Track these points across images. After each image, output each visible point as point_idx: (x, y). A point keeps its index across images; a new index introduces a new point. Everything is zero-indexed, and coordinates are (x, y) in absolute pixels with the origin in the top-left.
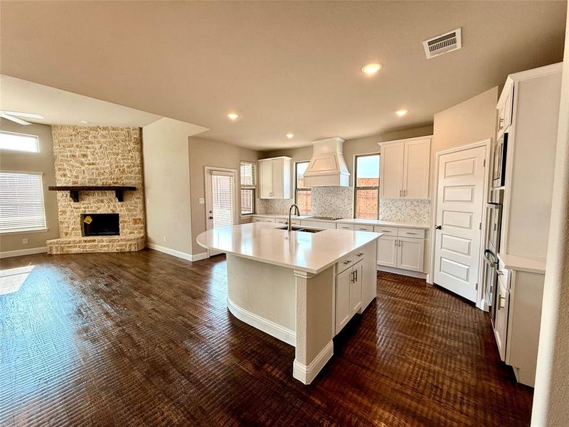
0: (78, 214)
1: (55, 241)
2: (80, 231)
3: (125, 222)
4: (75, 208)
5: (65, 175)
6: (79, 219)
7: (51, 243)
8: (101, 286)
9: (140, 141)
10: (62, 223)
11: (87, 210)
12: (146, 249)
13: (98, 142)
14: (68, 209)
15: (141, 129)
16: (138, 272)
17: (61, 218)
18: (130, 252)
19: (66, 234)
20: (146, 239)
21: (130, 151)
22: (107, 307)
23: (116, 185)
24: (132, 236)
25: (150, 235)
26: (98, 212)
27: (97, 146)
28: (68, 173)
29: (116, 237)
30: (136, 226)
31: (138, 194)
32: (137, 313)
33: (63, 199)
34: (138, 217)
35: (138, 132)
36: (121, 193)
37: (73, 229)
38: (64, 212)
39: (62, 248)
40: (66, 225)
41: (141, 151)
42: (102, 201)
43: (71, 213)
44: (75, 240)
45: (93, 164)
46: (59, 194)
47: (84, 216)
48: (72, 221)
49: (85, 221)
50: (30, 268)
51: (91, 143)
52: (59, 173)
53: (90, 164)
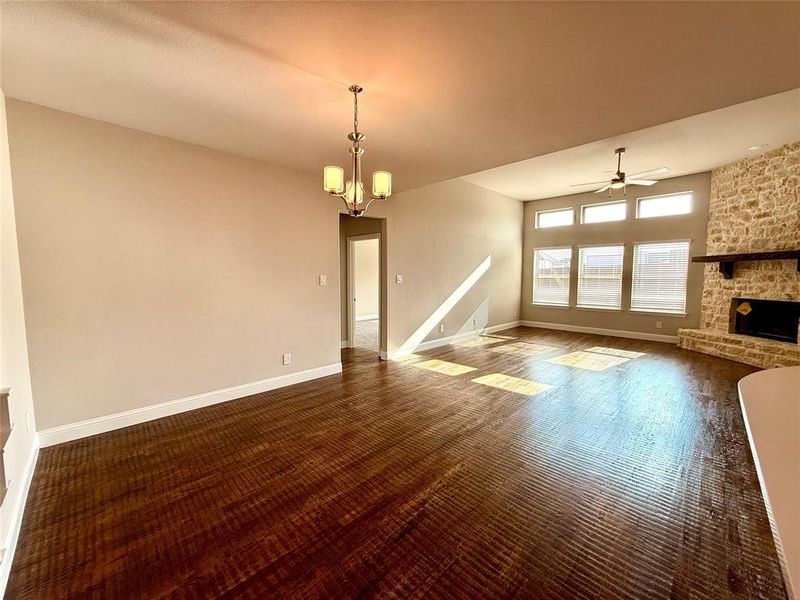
0: (728, 297)
1: (688, 331)
2: (727, 324)
4: (725, 288)
5: (719, 239)
6: (728, 306)
7: (682, 333)
10: (705, 308)
11: (743, 292)
13: (781, 174)
14: (716, 289)
17: (704, 301)
19: (708, 325)
26: (762, 297)
27: (778, 182)
28: (724, 236)
29: (785, 346)
33: (711, 271)
37: (718, 318)
38: (710, 293)
39: (694, 343)
40: (710, 312)
42: (771, 278)
43: (719, 292)
44: (716, 334)
45: (765, 215)
46: (708, 266)
47: (737, 302)
48: (718, 307)
49: (739, 309)
50: (640, 354)
51: (768, 179)
52: (711, 237)
53: (759, 217)
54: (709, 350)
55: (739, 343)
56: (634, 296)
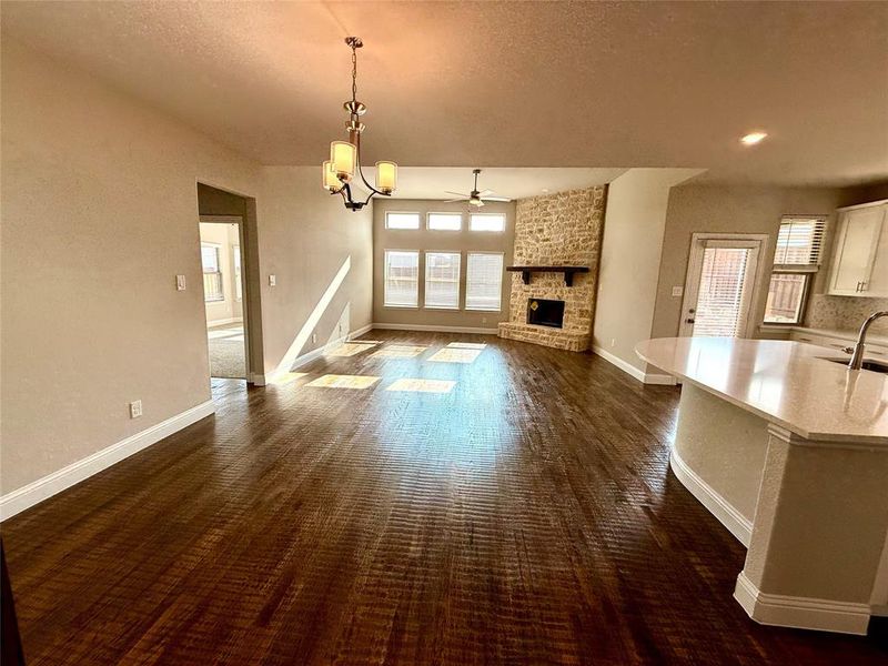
0: (526, 297)
1: (504, 324)
2: (526, 317)
3: (570, 312)
4: (525, 291)
5: (521, 254)
6: (527, 304)
7: (501, 326)
8: (530, 379)
9: (603, 205)
10: (512, 306)
11: (535, 294)
12: (588, 351)
13: (557, 213)
14: (519, 292)
15: (607, 185)
16: (569, 375)
17: (512, 301)
18: (568, 351)
19: (514, 318)
20: (590, 340)
21: (589, 219)
22: (529, 399)
23: (568, 265)
24: (575, 332)
25: (596, 334)
26: (545, 298)
27: (554, 217)
28: (524, 252)
29: (557, 330)
30: (582, 319)
31: (590, 278)
32: (554, 417)
33: (516, 277)
34: (586, 308)
35: (602, 191)
36: (571, 275)
37: (520, 313)
38: (516, 295)
39: (509, 333)
40: (515, 309)
41: (603, 218)
42: (550, 285)
43: (522, 294)
44: (520, 326)
45: (547, 240)
46: (514, 274)
47: (531, 301)
48: (521, 305)
49: (532, 307)
50: (483, 346)
51: (548, 214)
52: (516, 252)
53: (544, 240)
54: (518, 337)
55: (536, 330)
56: (468, 298)
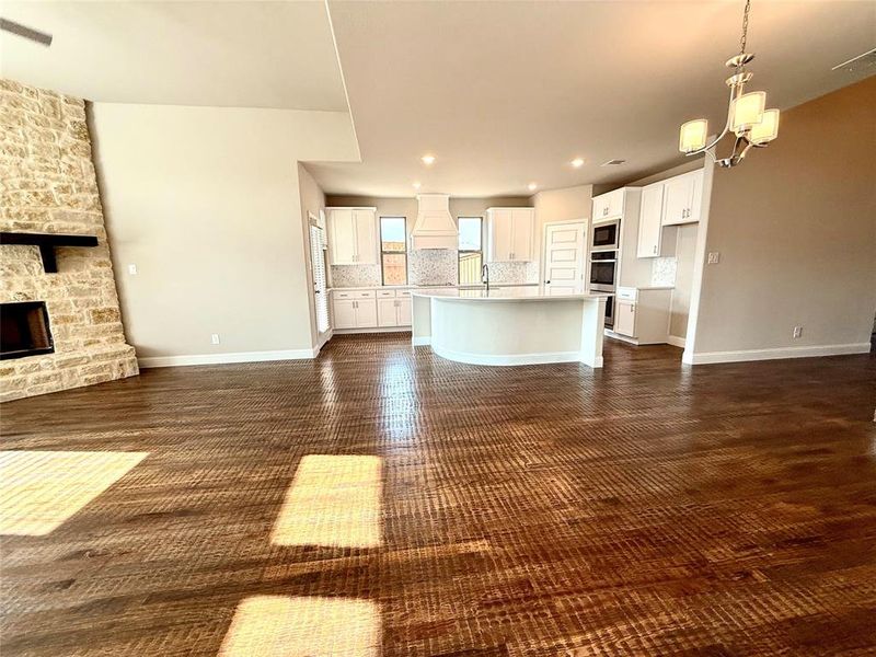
3: (66, 320)
9: (88, 132)
15: (87, 104)
18: (122, 380)
21: (63, 152)
30: (103, 325)
31: (101, 255)
34: (104, 306)
35: (80, 109)
36: (53, 250)
41: (93, 155)
